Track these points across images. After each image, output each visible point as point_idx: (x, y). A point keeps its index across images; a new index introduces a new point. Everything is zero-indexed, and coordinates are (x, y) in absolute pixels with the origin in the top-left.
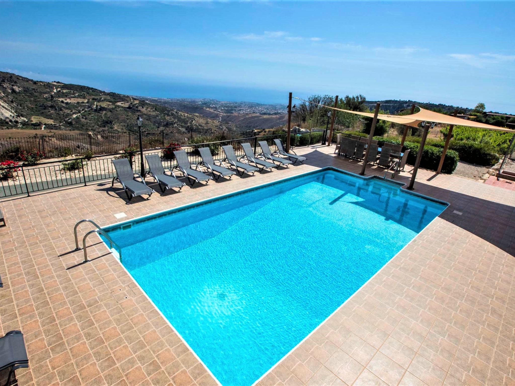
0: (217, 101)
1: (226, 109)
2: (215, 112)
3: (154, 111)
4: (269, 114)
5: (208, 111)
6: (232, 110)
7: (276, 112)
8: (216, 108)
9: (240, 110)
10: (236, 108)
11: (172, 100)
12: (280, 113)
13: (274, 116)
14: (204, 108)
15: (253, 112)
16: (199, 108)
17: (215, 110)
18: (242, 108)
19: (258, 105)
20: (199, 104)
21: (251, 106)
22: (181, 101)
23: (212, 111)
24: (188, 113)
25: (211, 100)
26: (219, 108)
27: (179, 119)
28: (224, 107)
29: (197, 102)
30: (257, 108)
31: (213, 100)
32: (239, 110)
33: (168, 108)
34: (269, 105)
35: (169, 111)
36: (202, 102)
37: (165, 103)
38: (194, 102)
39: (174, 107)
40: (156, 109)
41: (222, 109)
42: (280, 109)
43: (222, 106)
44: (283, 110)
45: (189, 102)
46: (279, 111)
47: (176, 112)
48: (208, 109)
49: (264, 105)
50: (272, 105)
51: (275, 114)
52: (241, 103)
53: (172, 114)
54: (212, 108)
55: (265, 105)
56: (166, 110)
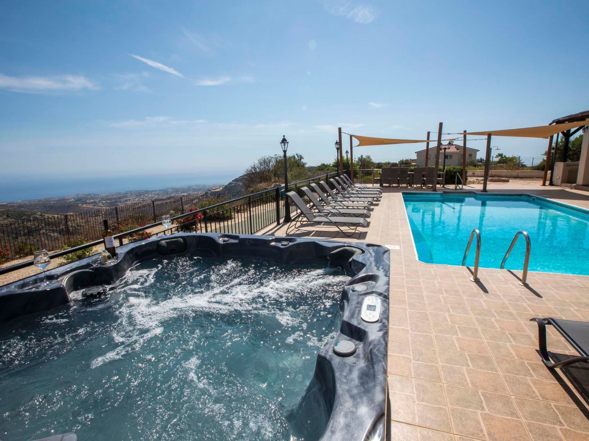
0: (94, 195)
1: (109, 202)
2: (96, 207)
3: (5, 218)
4: (162, 200)
5: (85, 207)
6: (117, 202)
7: (169, 196)
8: (94, 202)
9: (127, 201)
10: (121, 198)
11: (30, 202)
12: (173, 197)
13: (168, 201)
14: (80, 205)
15: (142, 200)
16: (72, 206)
17: (95, 206)
18: (128, 199)
19: (147, 192)
20: (71, 202)
21: (139, 194)
22: (44, 202)
23: (91, 207)
24: (58, 214)
25: (86, 195)
26: (99, 203)
27: (48, 224)
28: (106, 200)
29: (67, 200)
30: (146, 195)
31: (89, 195)
32: (125, 201)
33: (26, 212)
34: (160, 191)
35: (29, 216)
36: (74, 198)
37: (20, 206)
38: (64, 199)
39: (35, 210)
40: (8, 216)
41: (103, 203)
42: (172, 192)
43: (103, 199)
44: (176, 193)
45: (57, 201)
46: (172, 195)
47: (41, 215)
48: (85, 205)
49: (153, 191)
50: (162, 190)
51: (169, 198)
52: (127, 193)
53: (35, 219)
54: (89, 203)
55: (155, 191)
56: (24, 214)
